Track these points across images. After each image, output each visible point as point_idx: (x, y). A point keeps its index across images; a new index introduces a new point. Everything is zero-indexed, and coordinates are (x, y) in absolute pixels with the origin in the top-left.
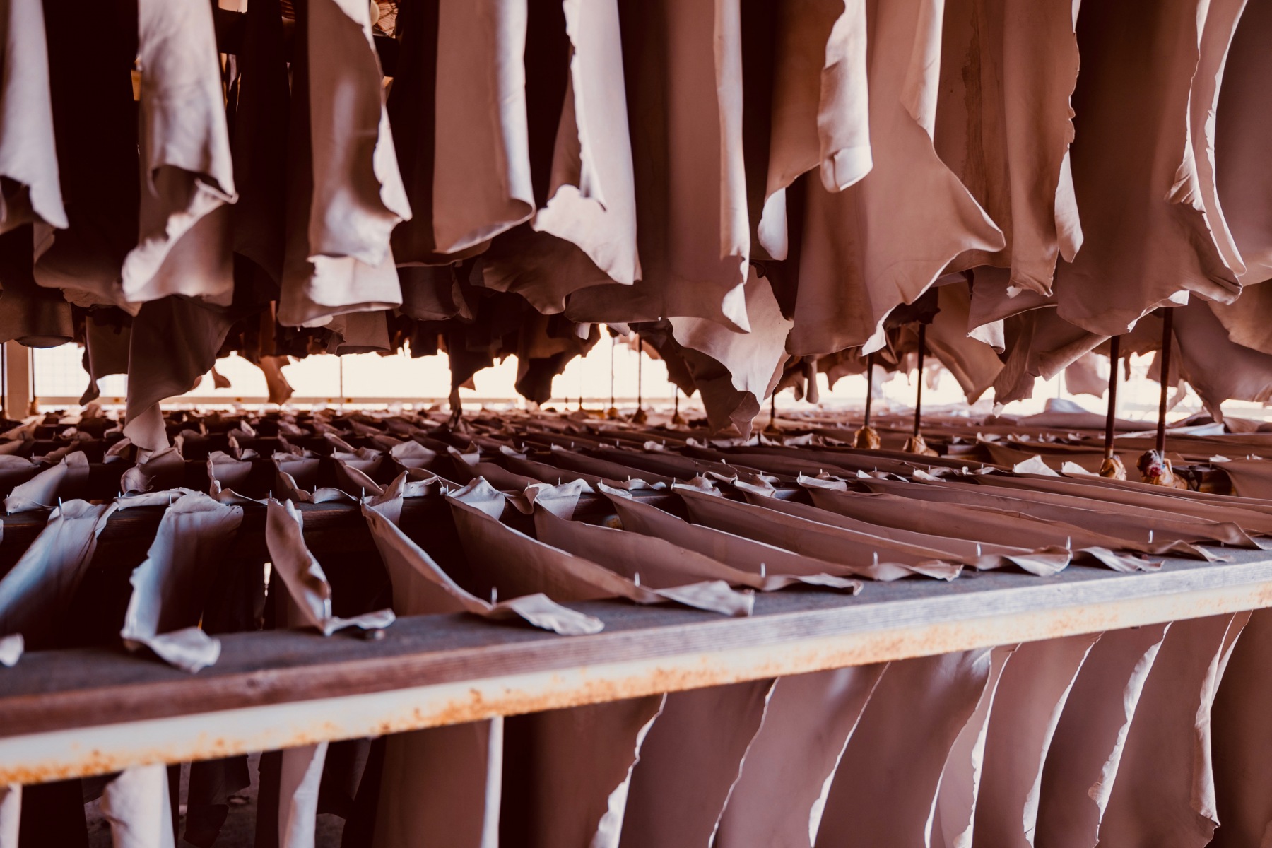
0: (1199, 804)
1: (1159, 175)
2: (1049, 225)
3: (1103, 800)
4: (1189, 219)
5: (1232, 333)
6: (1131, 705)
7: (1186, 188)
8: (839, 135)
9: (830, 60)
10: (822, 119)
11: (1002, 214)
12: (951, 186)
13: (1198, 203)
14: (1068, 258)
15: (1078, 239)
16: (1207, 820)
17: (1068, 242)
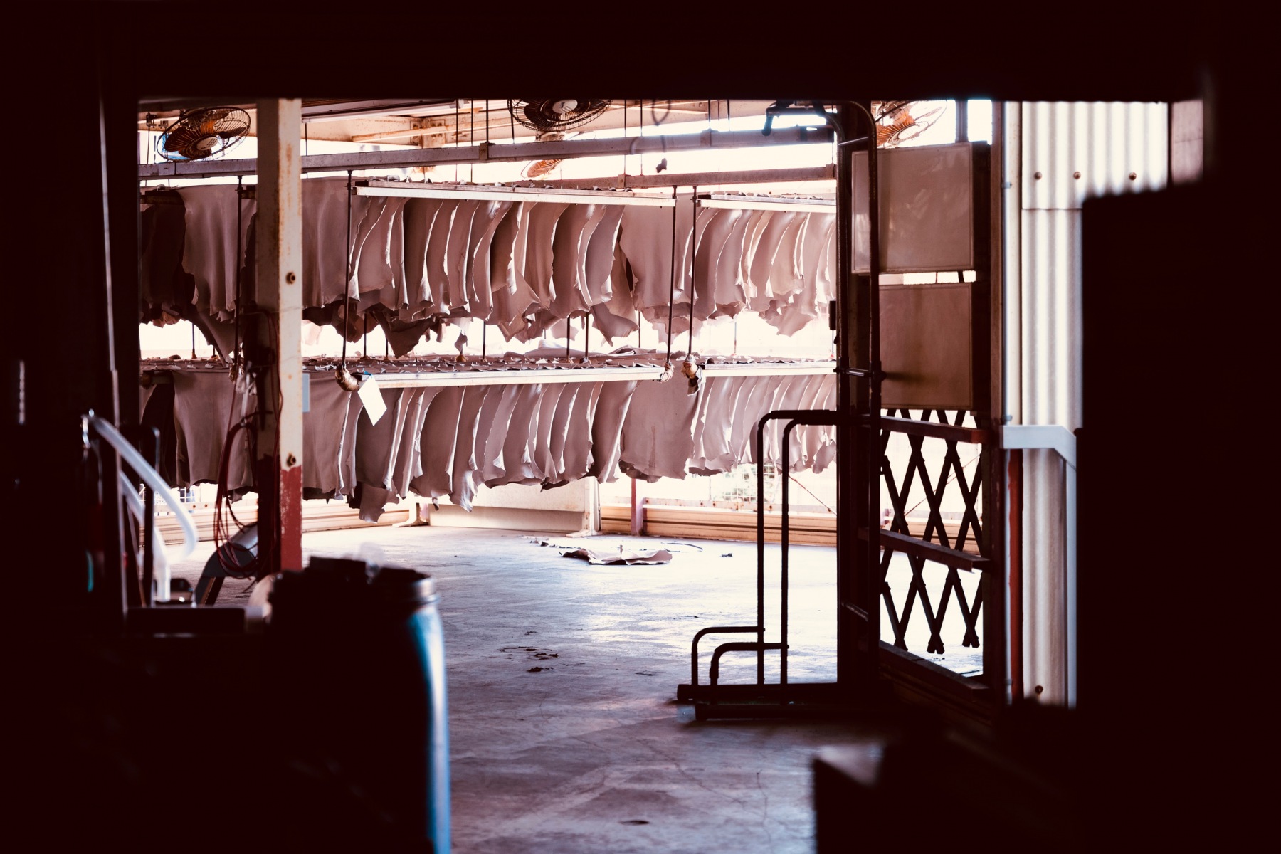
0: (588, 438)
1: (572, 281)
2: (548, 293)
3: (565, 435)
4: (578, 292)
5: (610, 310)
6: (571, 410)
7: (577, 285)
8: (511, 283)
9: (509, 268)
10: (507, 280)
11: (538, 293)
12: (529, 290)
13: (580, 288)
14: (553, 301)
15: (555, 296)
16: (590, 442)
17: (553, 297)
